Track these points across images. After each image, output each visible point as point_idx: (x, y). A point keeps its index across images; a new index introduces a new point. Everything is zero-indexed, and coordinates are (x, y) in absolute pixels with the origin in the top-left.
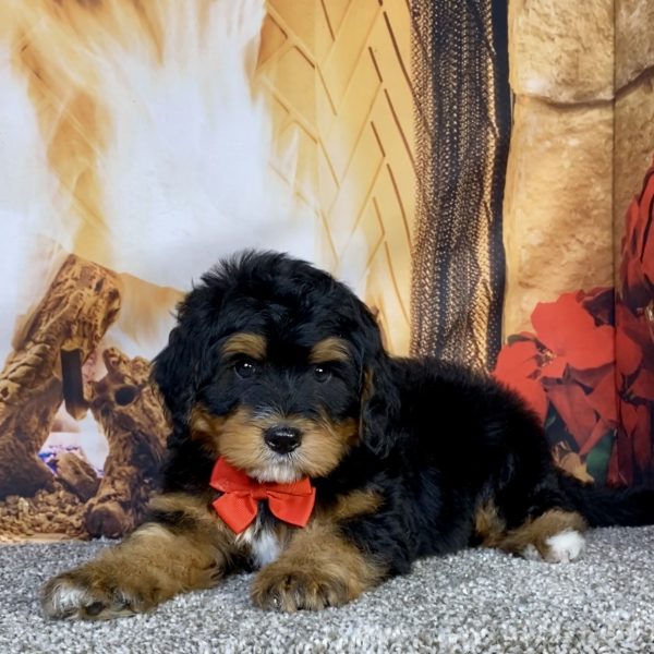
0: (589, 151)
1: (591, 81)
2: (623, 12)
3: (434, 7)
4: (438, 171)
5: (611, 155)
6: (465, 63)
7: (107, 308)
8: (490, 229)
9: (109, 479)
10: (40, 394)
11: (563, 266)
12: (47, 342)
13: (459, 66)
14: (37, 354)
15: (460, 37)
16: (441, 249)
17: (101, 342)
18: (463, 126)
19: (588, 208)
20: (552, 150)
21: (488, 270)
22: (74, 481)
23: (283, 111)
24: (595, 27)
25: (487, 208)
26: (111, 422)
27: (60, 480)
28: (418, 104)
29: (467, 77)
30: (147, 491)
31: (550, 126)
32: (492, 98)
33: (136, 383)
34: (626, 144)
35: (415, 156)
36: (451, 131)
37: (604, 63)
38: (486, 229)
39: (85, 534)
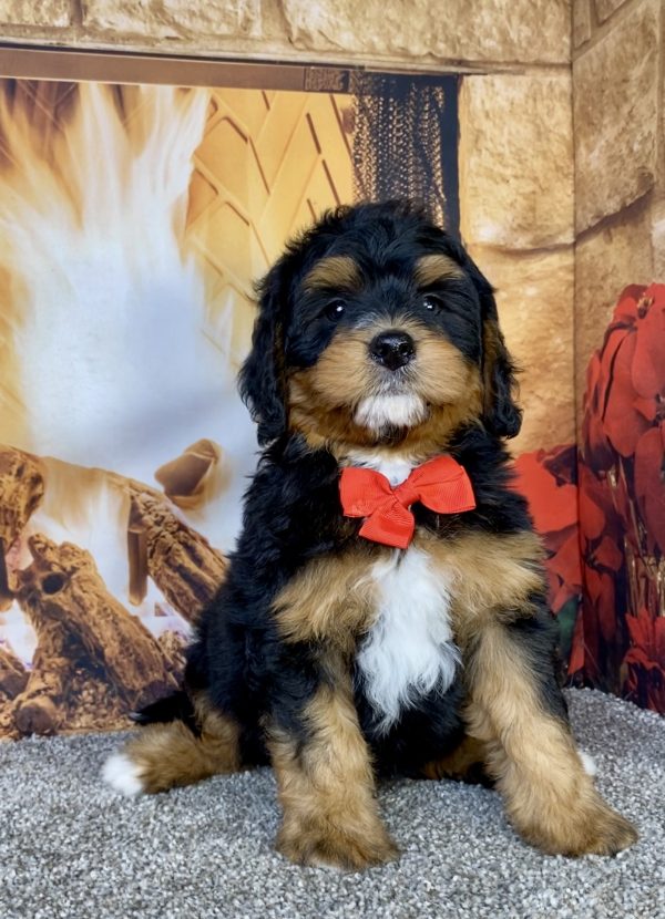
0: (548, 300)
1: (549, 223)
2: (582, 150)
3: (377, 151)
5: (571, 303)
7: (30, 493)
9: (38, 672)
15: (406, 183)
17: (24, 529)
19: (547, 361)
23: (216, 274)
24: (553, 166)
26: (39, 612)
30: (80, 683)
33: (64, 569)
34: (587, 293)
37: (564, 204)
39: (15, 732)
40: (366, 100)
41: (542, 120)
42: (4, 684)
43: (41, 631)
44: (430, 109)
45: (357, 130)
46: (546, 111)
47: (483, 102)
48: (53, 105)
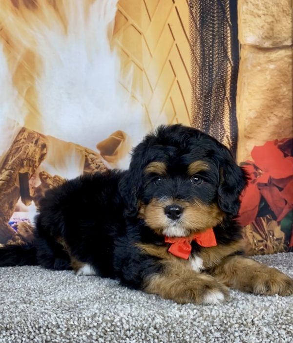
0: (280, 71)
1: (280, 36)
3: (200, 3)
4: (202, 83)
5: (291, 73)
6: (216, 30)
7: (41, 152)
8: (230, 110)
10: (8, 194)
11: (267, 127)
12: (12, 169)
13: (213, 31)
14: (7, 175)
15: (214, 17)
16: (206, 121)
17: (38, 169)
18: (215, 61)
19: (279, 98)
20: (260, 71)
21: (229, 131)
22: (25, 235)
24: (281, 10)
25: (228, 100)
27: (19, 235)
28: (192, 50)
29: (217, 37)
31: (259, 60)
32: (229, 46)
35: (191, 76)
36: (209, 63)
37: (287, 27)
38: (228, 111)
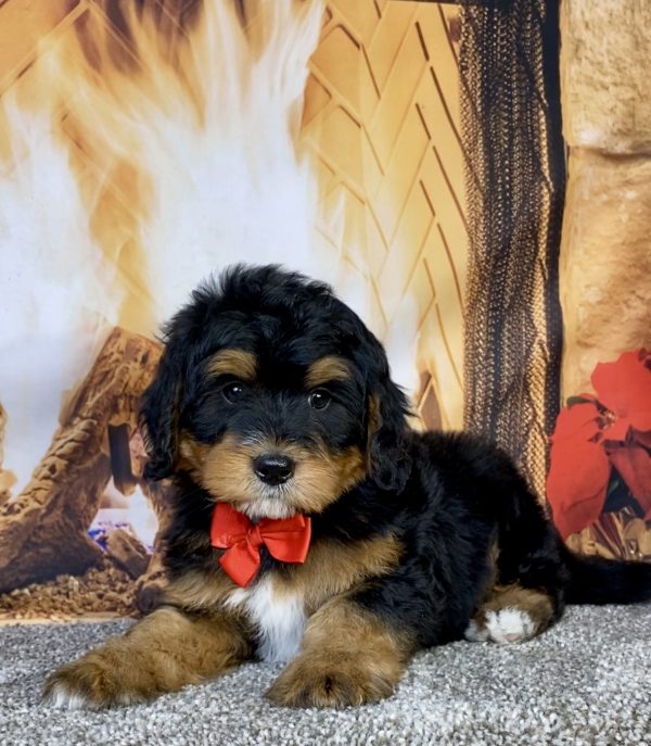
0: (647, 204)
3: (482, 59)
4: (491, 229)
6: (516, 116)
8: (545, 287)
9: (159, 555)
10: (87, 471)
11: (622, 324)
12: (94, 417)
13: (510, 120)
14: (83, 430)
15: (511, 89)
16: (494, 309)
18: (516, 181)
19: (648, 262)
20: (608, 204)
21: (544, 330)
22: (124, 558)
23: (329, 172)
25: (542, 265)
26: (160, 497)
27: (111, 557)
28: (468, 160)
31: (606, 179)
32: (545, 151)
35: (466, 214)
36: (503, 187)
38: (542, 287)
39: (136, 612)
40: (472, 11)
41: (640, 31)
42: (128, 565)
43: (162, 516)
44: (533, 19)
45: (463, 39)
46: (643, 22)
47: (583, 13)
48: (178, 12)
